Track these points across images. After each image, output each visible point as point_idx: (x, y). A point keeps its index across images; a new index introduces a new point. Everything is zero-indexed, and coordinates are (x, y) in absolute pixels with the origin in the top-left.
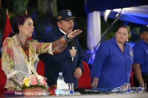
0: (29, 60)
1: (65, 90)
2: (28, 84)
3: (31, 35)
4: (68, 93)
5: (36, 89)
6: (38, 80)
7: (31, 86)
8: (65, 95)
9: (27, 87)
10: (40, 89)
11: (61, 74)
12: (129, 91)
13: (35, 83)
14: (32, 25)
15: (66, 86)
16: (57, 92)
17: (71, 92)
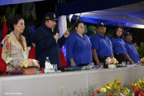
0: (24, 50)
1: (51, 69)
2: (26, 66)
3: (22, 32)
4: (54, 71)
5: (32, 69)
6: (33, 63)
7: (29, 67)
8: (51, 73)
9: (26, 68)
10: (35, 69)
11: (47, 58)
12: (93, 68)
13: (31, 65)
14: (23, 24)
15: (52, 66)
16: (46, 71)
17: (56, 70)
